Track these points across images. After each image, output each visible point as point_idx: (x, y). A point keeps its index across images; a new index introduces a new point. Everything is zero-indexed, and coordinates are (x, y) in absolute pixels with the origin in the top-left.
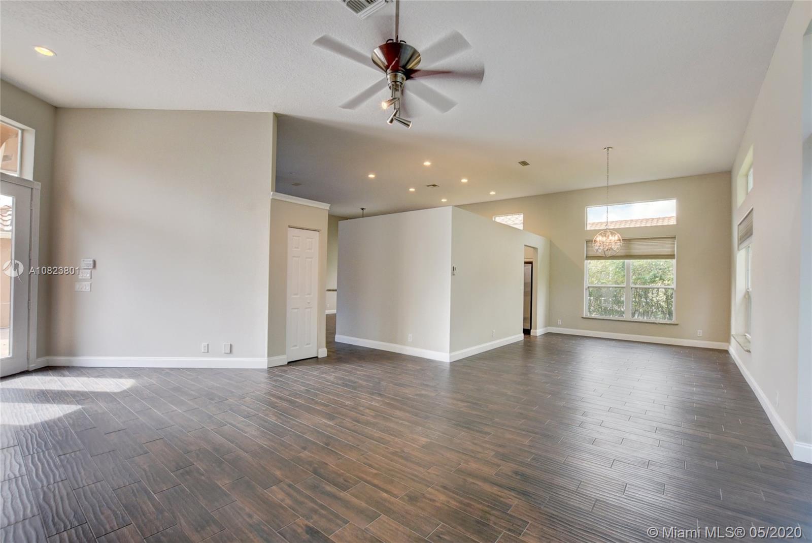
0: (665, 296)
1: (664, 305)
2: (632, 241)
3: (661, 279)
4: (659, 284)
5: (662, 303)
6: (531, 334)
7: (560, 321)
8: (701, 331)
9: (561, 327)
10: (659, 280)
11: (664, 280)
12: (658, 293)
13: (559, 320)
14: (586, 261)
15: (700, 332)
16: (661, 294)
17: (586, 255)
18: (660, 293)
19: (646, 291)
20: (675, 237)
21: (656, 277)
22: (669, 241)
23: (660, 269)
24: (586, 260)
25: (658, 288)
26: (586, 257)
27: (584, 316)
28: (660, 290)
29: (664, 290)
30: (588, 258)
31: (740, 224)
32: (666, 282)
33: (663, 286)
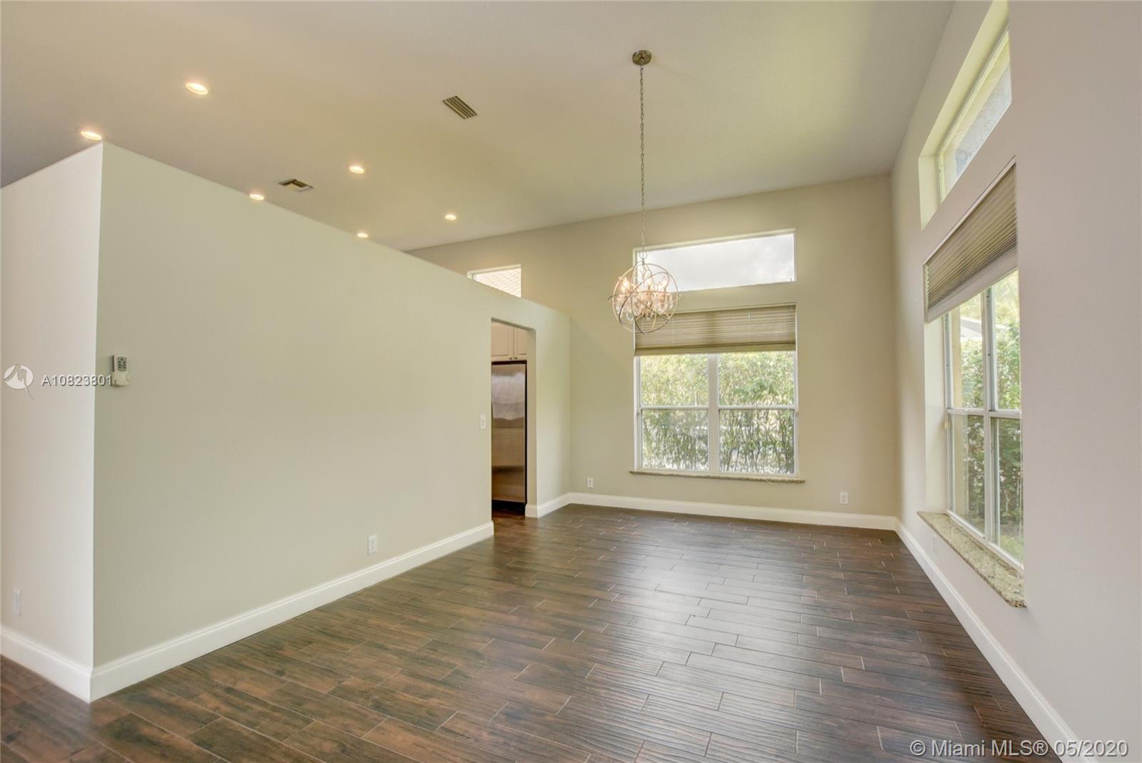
0: (778, 422)
1: (777, 436)
2: (718, 315)
3: (771, 391)
4: (768, 402)
5: (774, 435)
6: (527, 514)
7: (592, 479)
8: (846, 494)
9: (593, 493)
10: (769, 393)
11: (776, 394)
12: (767, 418)
13: (589, 479)
14: (635, 359)
15: (844, 496)
16: (772, 419)
17: (636, 345)
18: (770, 417)
19: (748, 414)
20: (794, 307)
21: (762, 387)
22: (784, 315)
23: (770, 374)
24: (636, 355)
25: (768, 409)
26: (636, 349)
27: (636, 470)
28: (770, 412)
29: (776, 412)
30: (640, 350)
31: (928, 263)
32: (780, 397)
33: (774, 405)
